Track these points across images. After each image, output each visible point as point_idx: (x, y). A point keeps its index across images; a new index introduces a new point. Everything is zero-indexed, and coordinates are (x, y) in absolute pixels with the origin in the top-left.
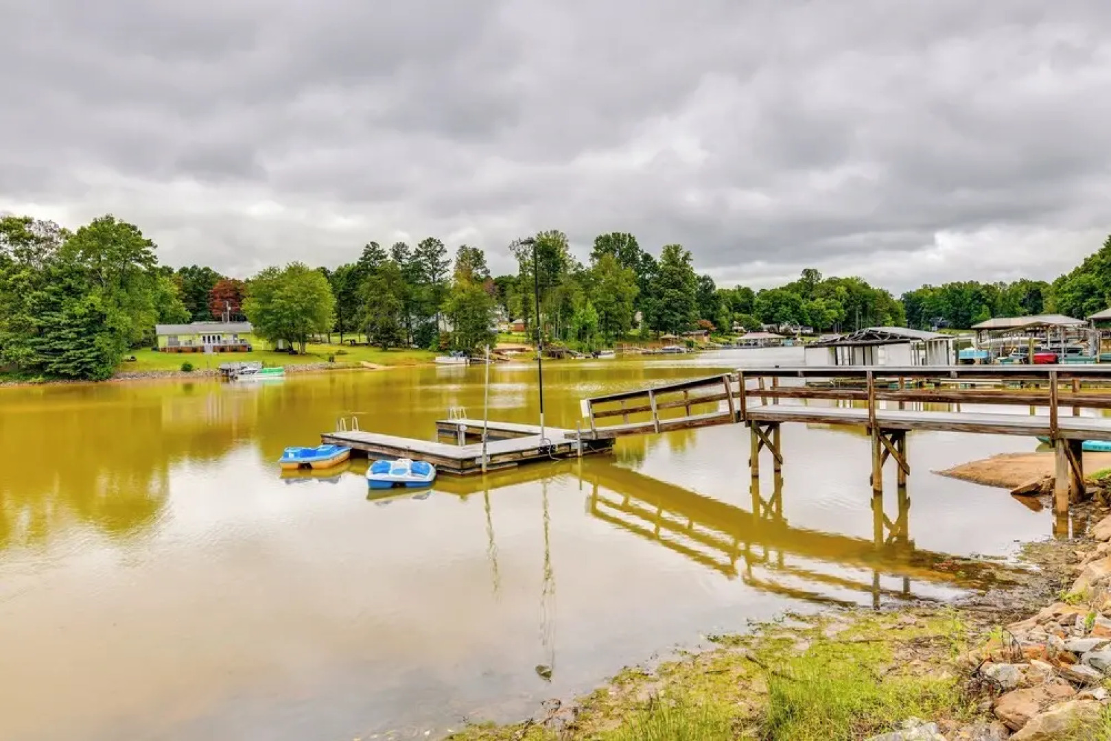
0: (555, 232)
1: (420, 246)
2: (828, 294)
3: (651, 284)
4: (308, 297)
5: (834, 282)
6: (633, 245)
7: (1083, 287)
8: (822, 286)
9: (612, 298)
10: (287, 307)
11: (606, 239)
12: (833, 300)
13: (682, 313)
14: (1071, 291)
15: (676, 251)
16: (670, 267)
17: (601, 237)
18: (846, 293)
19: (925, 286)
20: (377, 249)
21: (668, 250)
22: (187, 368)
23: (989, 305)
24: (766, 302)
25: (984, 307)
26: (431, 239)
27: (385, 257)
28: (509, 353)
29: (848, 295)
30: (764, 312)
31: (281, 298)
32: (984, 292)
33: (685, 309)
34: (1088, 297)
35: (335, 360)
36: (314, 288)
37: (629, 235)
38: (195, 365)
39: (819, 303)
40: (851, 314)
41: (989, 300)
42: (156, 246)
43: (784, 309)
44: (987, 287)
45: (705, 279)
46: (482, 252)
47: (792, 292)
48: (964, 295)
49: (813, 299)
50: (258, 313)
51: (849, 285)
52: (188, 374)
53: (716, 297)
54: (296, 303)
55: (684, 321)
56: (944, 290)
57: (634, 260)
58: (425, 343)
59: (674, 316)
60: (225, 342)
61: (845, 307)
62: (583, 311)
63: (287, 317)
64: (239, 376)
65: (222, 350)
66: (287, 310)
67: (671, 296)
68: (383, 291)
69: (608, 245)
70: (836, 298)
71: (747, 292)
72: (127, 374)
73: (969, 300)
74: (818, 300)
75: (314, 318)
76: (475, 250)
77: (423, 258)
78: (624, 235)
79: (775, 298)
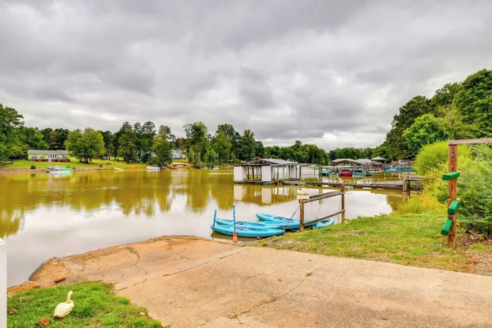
0: (201, 122)
1: (145, 124)
2: (303, 150)
3: (237, 143)
4: (92, 141)
5: (306, 146)
6: (232, 129)
7: (383, 151)
8: (302, 147)
9: (222, 147)
10: (83, 144)
11: (222, 126)
12: (305, 152)
13: (248, 154)
14: (379, 152)
15: (249, 132)
16: (245, 137)
17: (220, 125)
18: (309, 150)
19: (337, 149)
20: (128, 125)
21: (246, 132)
22: (33, 168)
23: (357, 155)
24: (282, 151)
25: (355, 156)
26: (149, 122)
27: (131, 128)
28: (179, 166)
29: (310, 151)
30: (281, 155)
31: (81, 141)
32: (356, 151)
33: (250, 152)
34: (384, 154)
35: (103, 166)
36: (95, 138)
37: (231, 125)
38: (37, 167)
39: (300, 153)
40: (311, 157)
41: (357, 154)
42: (24, 118)
43: (288, 154)
44: (357, 150)
45: (260, 142)
46: (170, 128)
47: (291, 149)
48: (349, 152)
49: (298, 151)
50: (71, 147)
51: (311, 147)
52: (33, 170)
53: (263, 149)
54: (87, 143)
55: (249, 157)
56: (343, 150)
57: (232, 134)
58: (145, 161)
59: (246, 155)
60: (58, 158)
61: (309, 154)
62: (210, 152)
63: (83, 149)
64: (50, 171)
65: (56, 161)
66: (82, 146)
67: (244, 148)
68: (128, 140)
69: (223, 128)
70: (306, 151)
71: (277, 148)
72: (4, 169)
73: (351, 154)
74: (300, 151)
75: (95, 150)
76: (166, 127)
77: (146, 129)
78: (229, 125)
79: (285, 150)
